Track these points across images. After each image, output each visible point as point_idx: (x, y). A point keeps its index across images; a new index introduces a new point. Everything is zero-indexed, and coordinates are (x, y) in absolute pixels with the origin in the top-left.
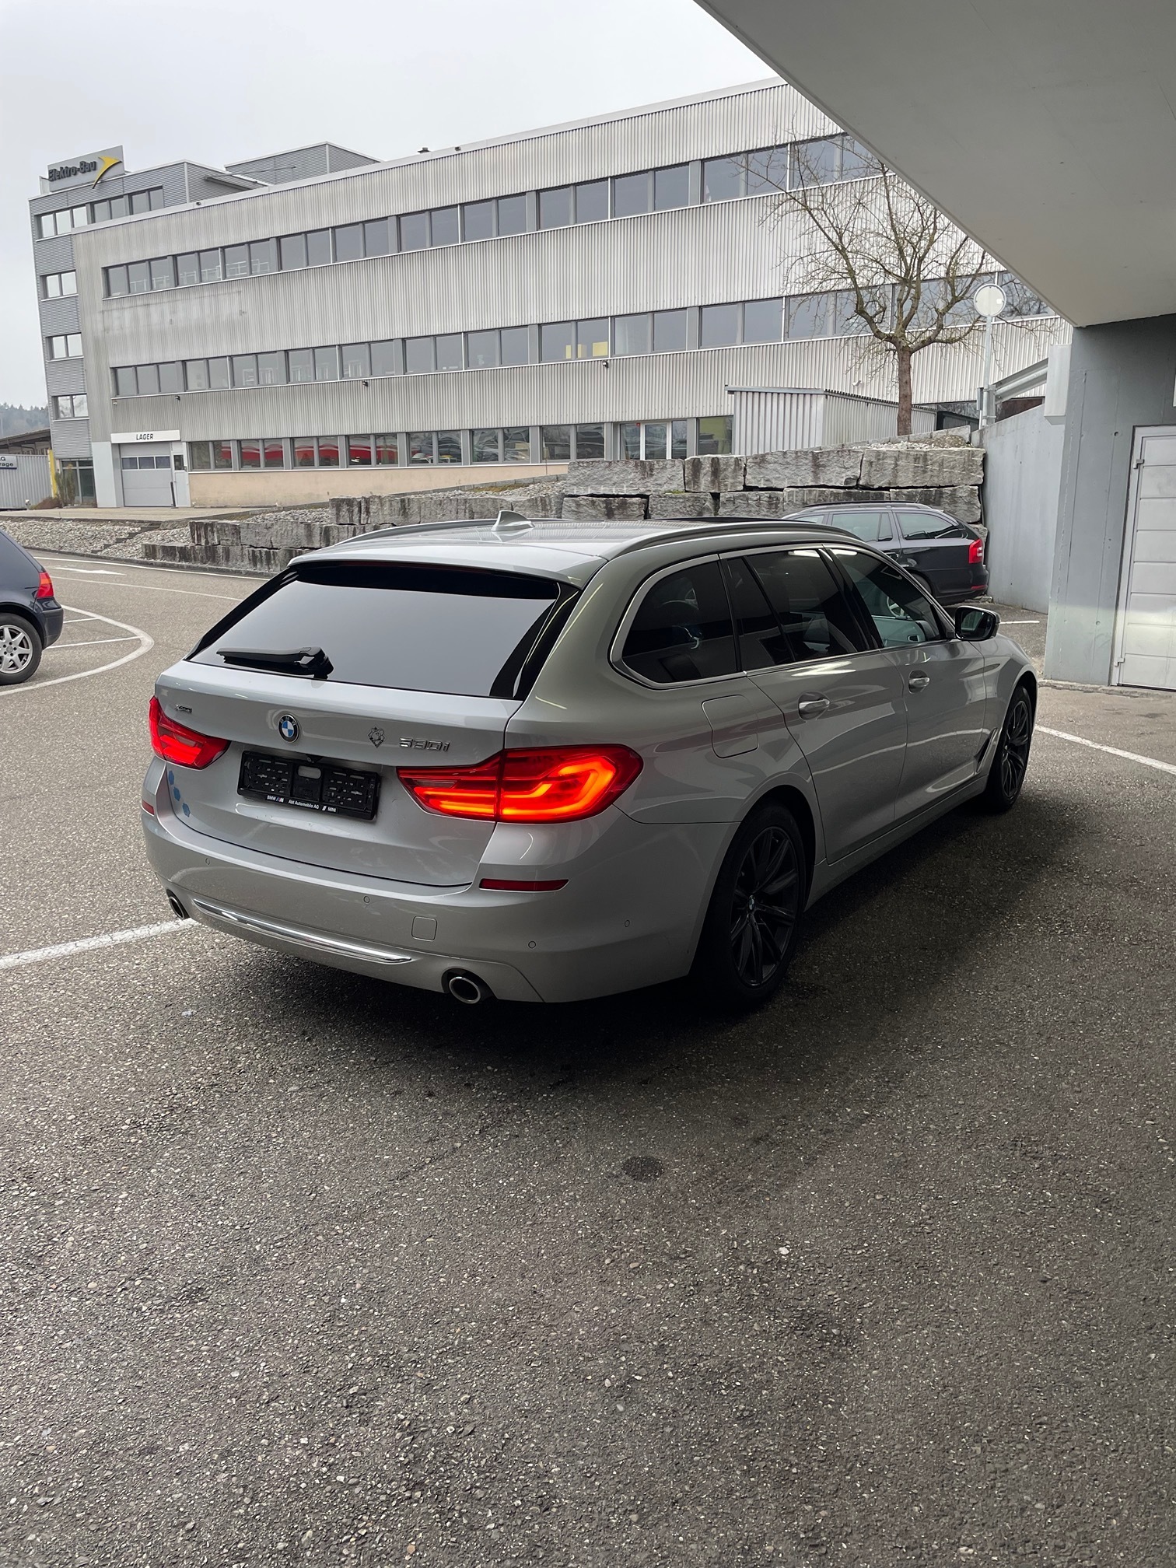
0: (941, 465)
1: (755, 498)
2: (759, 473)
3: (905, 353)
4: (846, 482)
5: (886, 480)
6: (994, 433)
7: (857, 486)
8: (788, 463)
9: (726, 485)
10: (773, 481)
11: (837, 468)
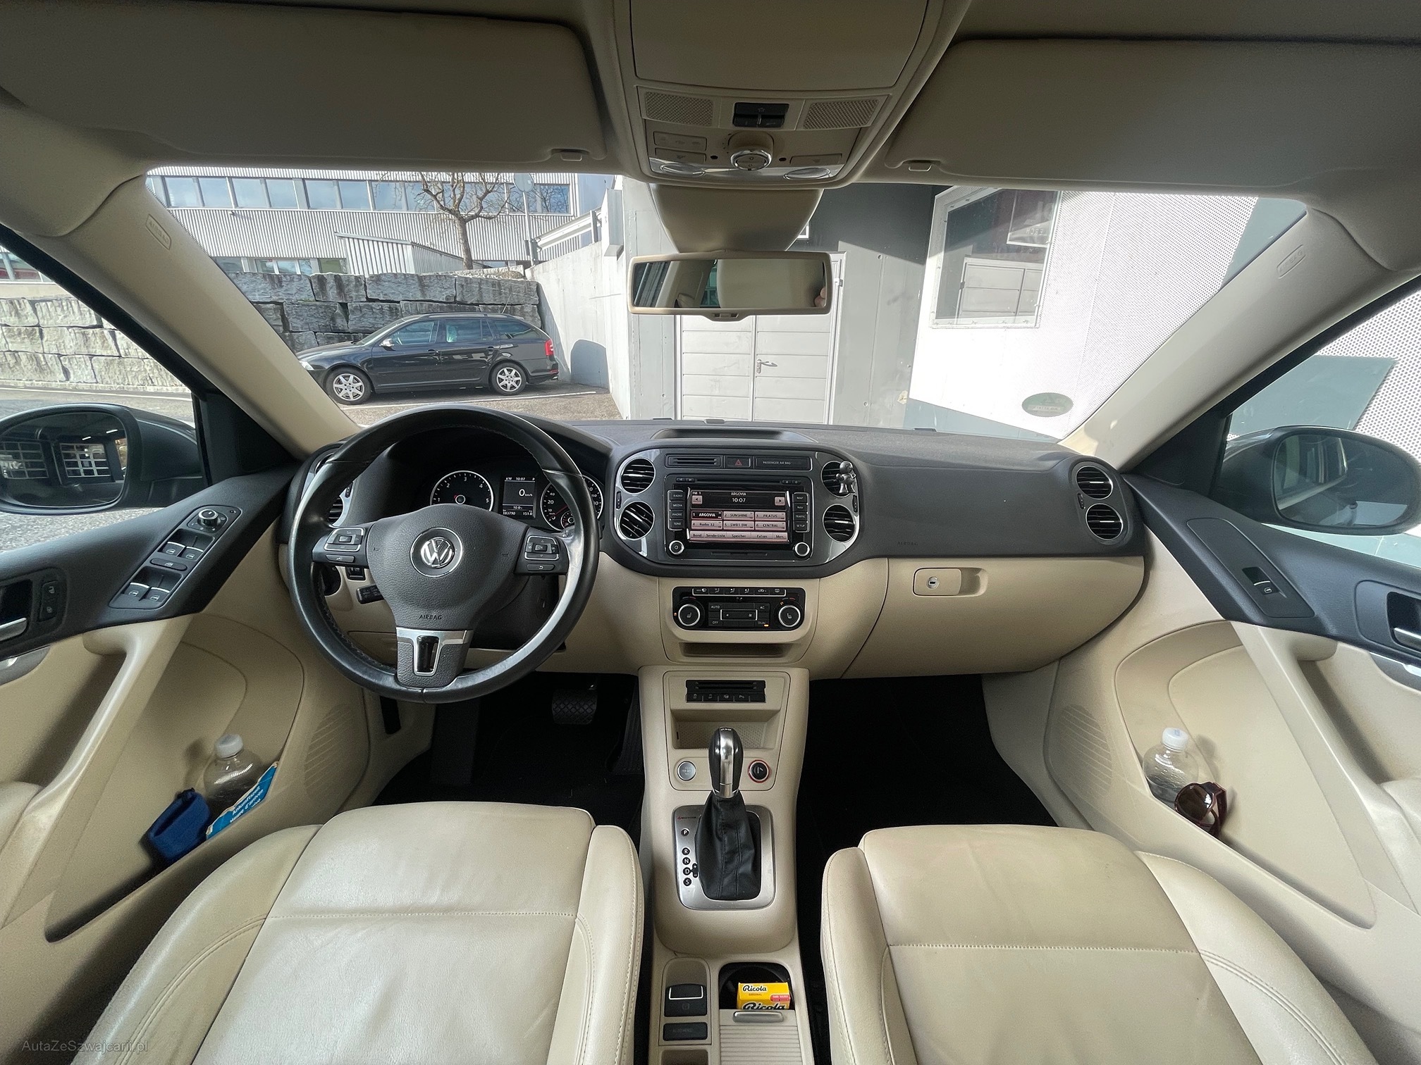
0: (511, 290)
1: (378, 308)
2: (378, 289)
3: (463, 222)
4: (447, 299)
5: (476, 298)
6: (541, 271)
7: (455, 302)
8: (398, 282)
9: (351, 297)
10: (390, 295)
11: (438, 288)
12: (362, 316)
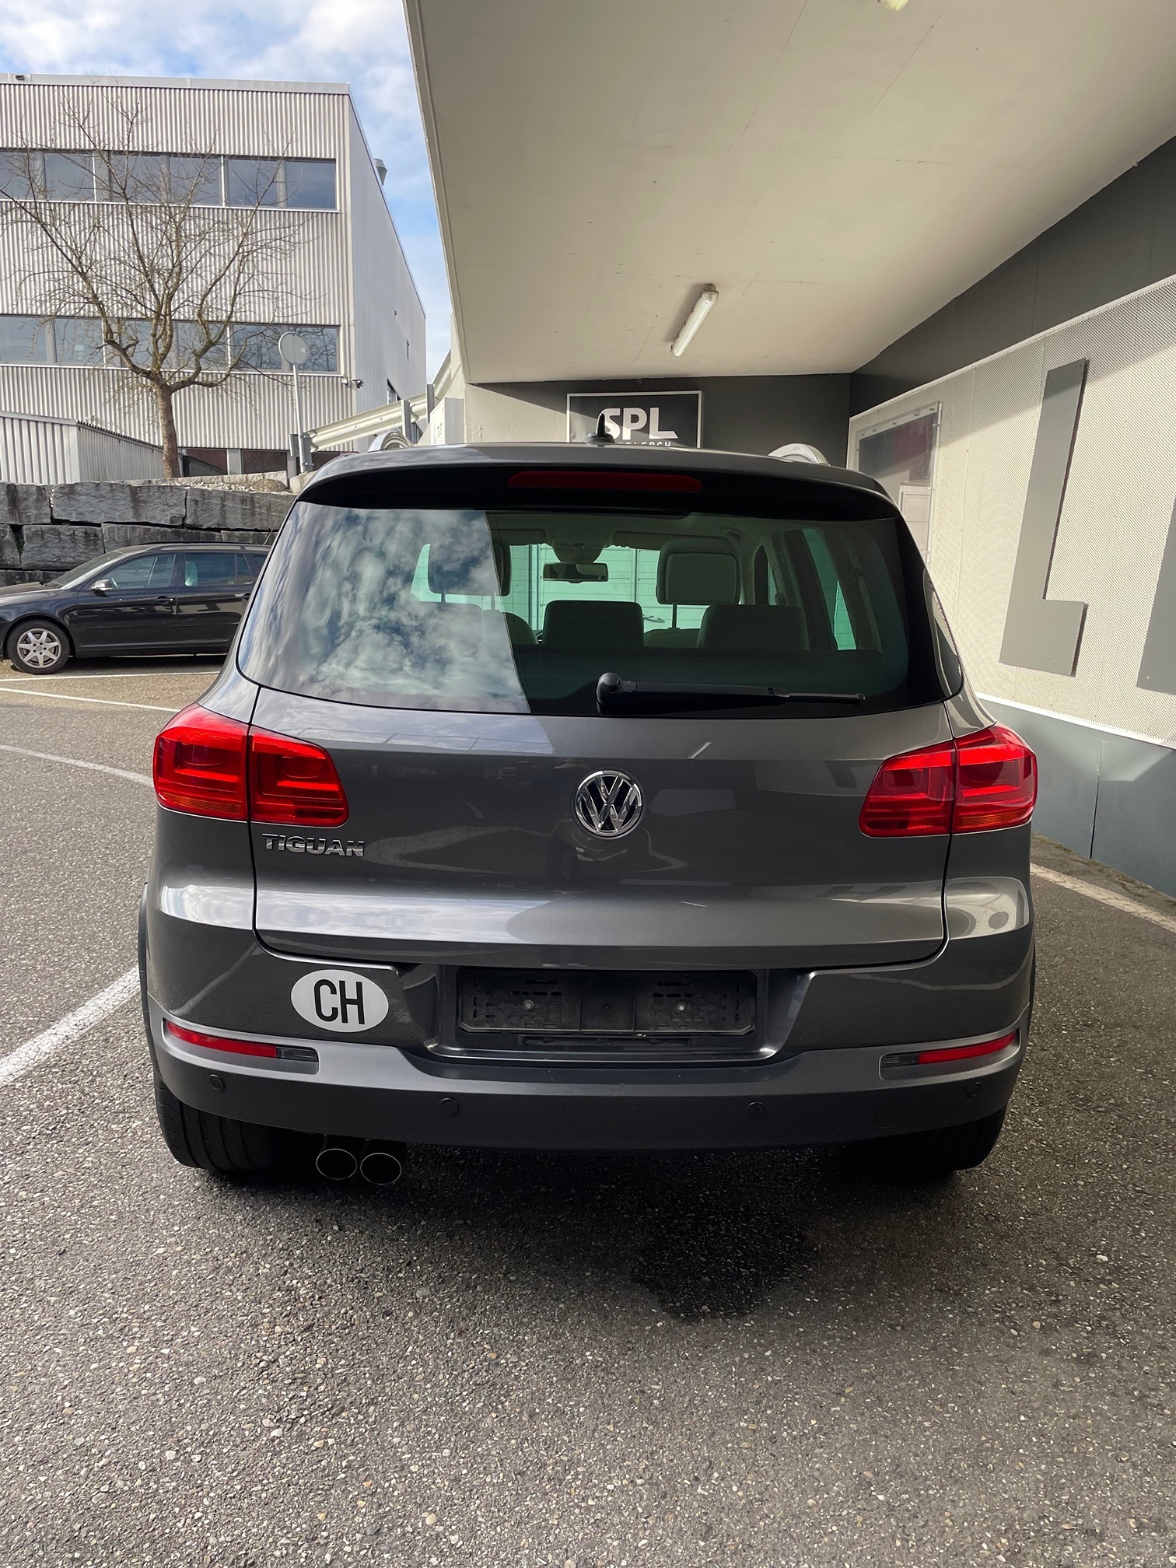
1: (68, 533)
2: (70, 505)
3: (166, 391)
4: (171, 520)
5: (215, 521)
7: (183, 526)
8: (102, 496)
9: (29, 517)
10: (87, 514)
11: (160, 505)
12: (45, 545)
